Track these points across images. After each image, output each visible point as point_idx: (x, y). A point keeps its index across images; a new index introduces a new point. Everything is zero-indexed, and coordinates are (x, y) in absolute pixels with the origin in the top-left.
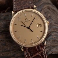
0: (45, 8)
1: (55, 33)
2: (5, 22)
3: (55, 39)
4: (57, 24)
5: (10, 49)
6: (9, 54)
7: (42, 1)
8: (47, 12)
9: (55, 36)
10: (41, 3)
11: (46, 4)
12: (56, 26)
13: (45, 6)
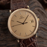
0: (35, 10)
1: (41, 31)
2: (2, 17)
3: (40, 36)
4: (43, 24)
5: (3, 39)
6: (2, 43)
7: (34, 4)
8: (37, 13)
9: (41, 33)
10: (33, 6)
11: (37, 7)
12: (42, 25)
13: (36, 9)
